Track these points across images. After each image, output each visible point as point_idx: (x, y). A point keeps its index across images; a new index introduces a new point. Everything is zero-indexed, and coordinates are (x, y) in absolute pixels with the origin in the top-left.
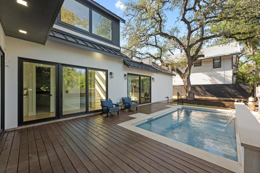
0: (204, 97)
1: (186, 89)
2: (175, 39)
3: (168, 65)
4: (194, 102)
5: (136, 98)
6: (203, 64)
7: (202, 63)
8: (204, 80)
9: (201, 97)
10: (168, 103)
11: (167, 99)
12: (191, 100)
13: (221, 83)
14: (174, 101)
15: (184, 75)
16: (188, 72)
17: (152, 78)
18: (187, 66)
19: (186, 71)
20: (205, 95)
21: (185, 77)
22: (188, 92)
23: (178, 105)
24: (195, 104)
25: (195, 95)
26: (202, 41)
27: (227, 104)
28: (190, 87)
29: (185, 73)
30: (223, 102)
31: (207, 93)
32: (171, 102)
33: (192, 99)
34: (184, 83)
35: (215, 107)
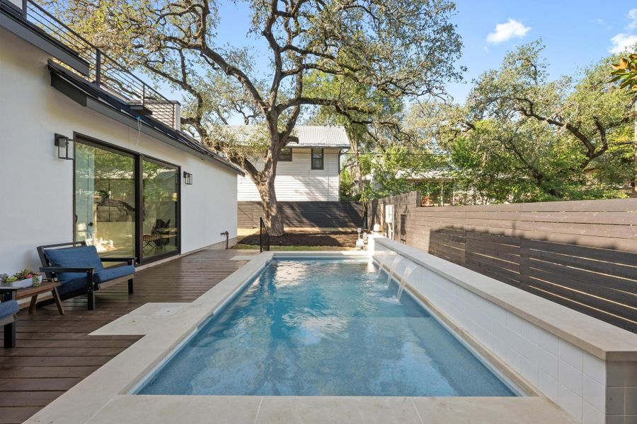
0: (298, 229)
1: (268, 211)
2: (243, 79)
3: (223, 146)
4: (284, 240)
5: (105, 242)
6: (294, 157)
7: (293, 154)
8: (296, 191)
9: (293, 229)
10: (227, 248)
11: (224, 238)
12: (278, 237)
13: (323, 199)
14: (239, 243)
15: (261, 177)
16: (271, 170)
17: (185, 173)
18: (270, 155)
19: (267, 167)
20: (301, 223)
21: (264, 181)
22: (270, 217)
23: (261, 251)
24: (289, 245)
25: (284, 225)
26: (299, 105)
27: (340, 239)
28: (275, 206)
29: (263, 173)
30: (332, 236)
31: (305, 220)
32: (232, 245)
33: (280, 235)
34: (262, 197)
35: (326, 247)
